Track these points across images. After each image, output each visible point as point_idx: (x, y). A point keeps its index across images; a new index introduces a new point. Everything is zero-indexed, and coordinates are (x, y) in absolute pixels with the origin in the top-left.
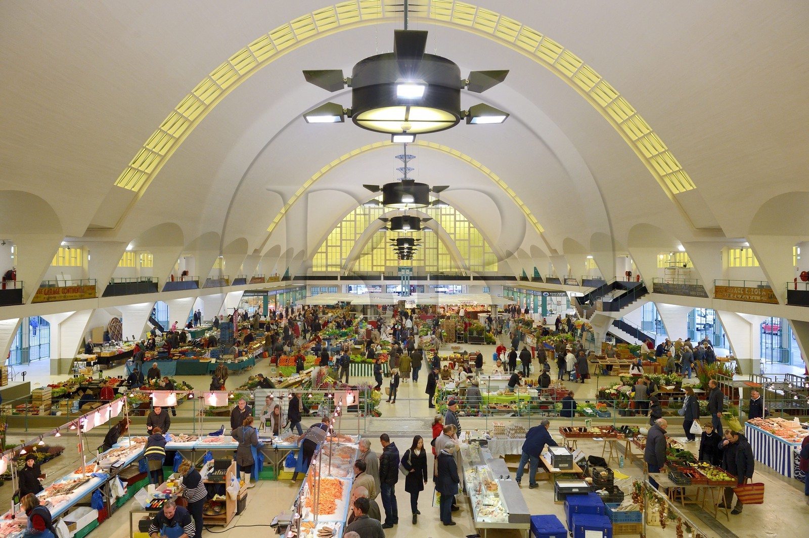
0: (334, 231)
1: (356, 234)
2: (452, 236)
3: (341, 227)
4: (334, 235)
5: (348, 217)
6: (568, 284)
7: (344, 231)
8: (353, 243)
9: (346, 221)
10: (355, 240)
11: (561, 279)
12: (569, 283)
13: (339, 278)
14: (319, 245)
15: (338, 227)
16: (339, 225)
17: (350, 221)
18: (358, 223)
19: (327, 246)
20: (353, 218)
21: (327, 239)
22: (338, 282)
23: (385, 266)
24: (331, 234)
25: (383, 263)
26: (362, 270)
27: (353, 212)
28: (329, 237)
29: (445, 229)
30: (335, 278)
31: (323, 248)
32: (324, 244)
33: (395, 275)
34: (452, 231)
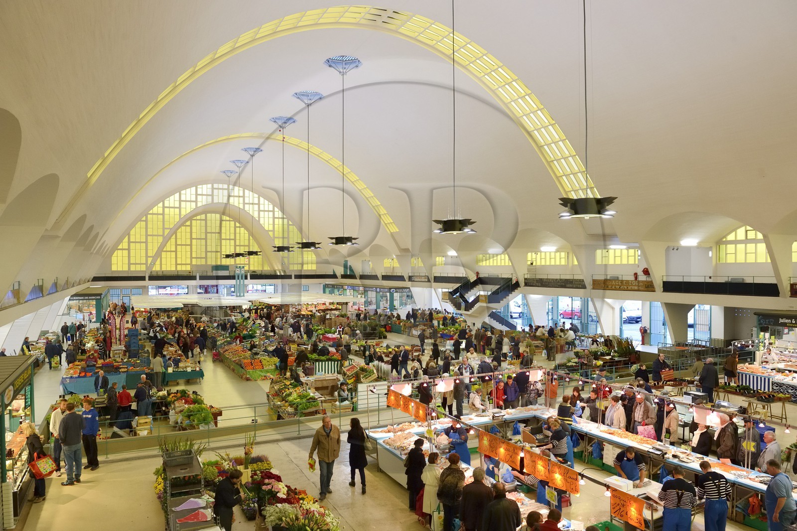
0: (138, 225)
1: (164, 229)
2: (271, 234)
3: (146, 221)
4: (138, 230)
5: (155, 210)
6: (414, 281)
7: (150, 226)
8: (161, 239)
9: (153, 214)
10: (163, 236)
11: (406, 277)
12: (416, 280)
13: (147, 278)
14: (120, 241)
15: (143, 221)
16: (144, 218)
17: (158, 214)
18: (166, 217)
19: (129, 242)
20: (160, 211)
21: (129, 235)
22: (147, 283)
23: (191, 264)
24: (134, 229)
25: (188, 261)
26: (164, 269)
27: (161, 205)
28: (132, 232)
29: (263, 225)
30: (142, 278)
31: (124, 244)
32: (126, 239)
33: (210, 274)
34: (271, 228)
